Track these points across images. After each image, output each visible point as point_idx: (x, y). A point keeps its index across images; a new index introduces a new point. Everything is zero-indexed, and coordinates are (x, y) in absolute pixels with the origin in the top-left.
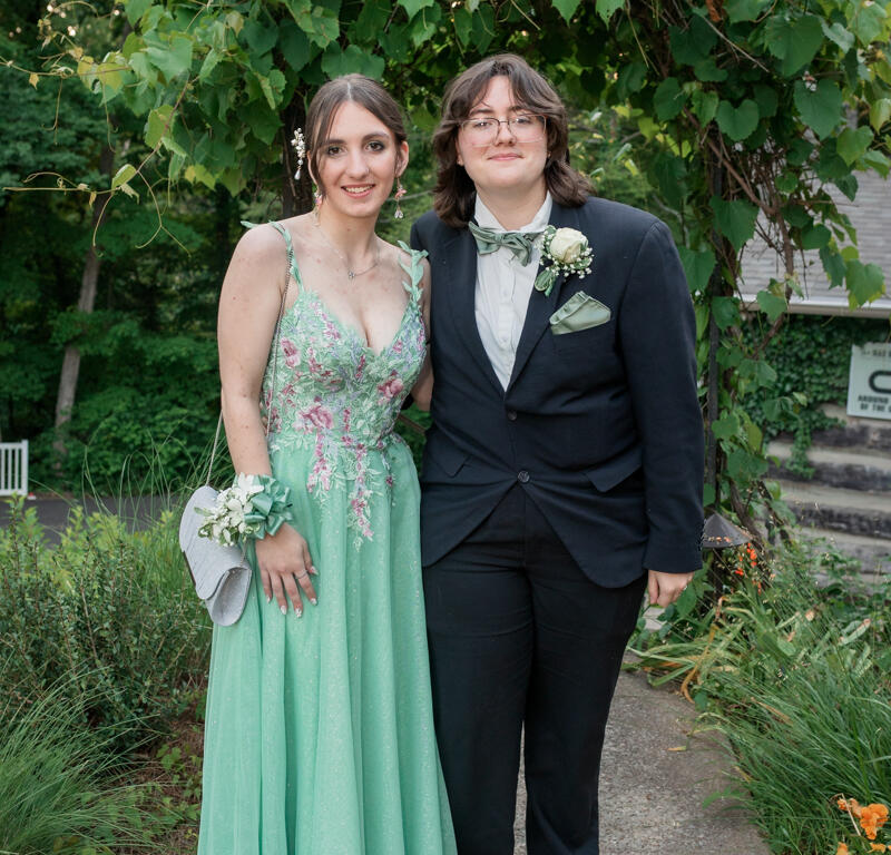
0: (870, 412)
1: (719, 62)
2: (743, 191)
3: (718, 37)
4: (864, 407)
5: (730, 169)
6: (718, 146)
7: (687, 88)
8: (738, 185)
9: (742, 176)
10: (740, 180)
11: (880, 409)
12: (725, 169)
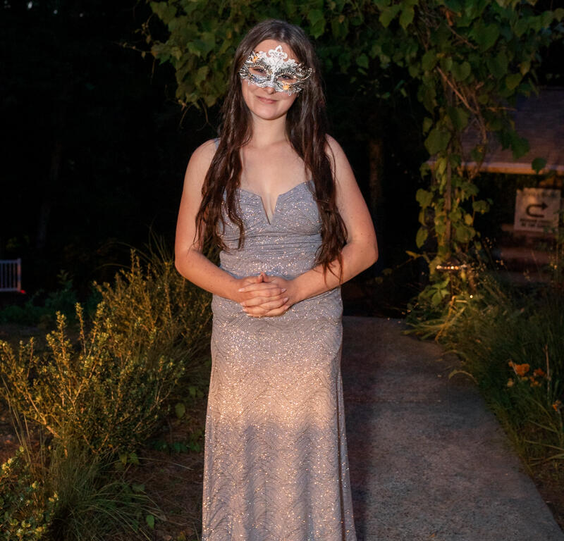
0: (527, 228)
1: (452, 44)
2: (463, 103)
3: (452, 33)
4: (523, 225)
5: (457, 93)
6: (452, 82)
7: (438, 55)
8: (460, 100)
9: (462, 96)
10: (461, 98)
11: (533, 226)
12: (454, 93)
